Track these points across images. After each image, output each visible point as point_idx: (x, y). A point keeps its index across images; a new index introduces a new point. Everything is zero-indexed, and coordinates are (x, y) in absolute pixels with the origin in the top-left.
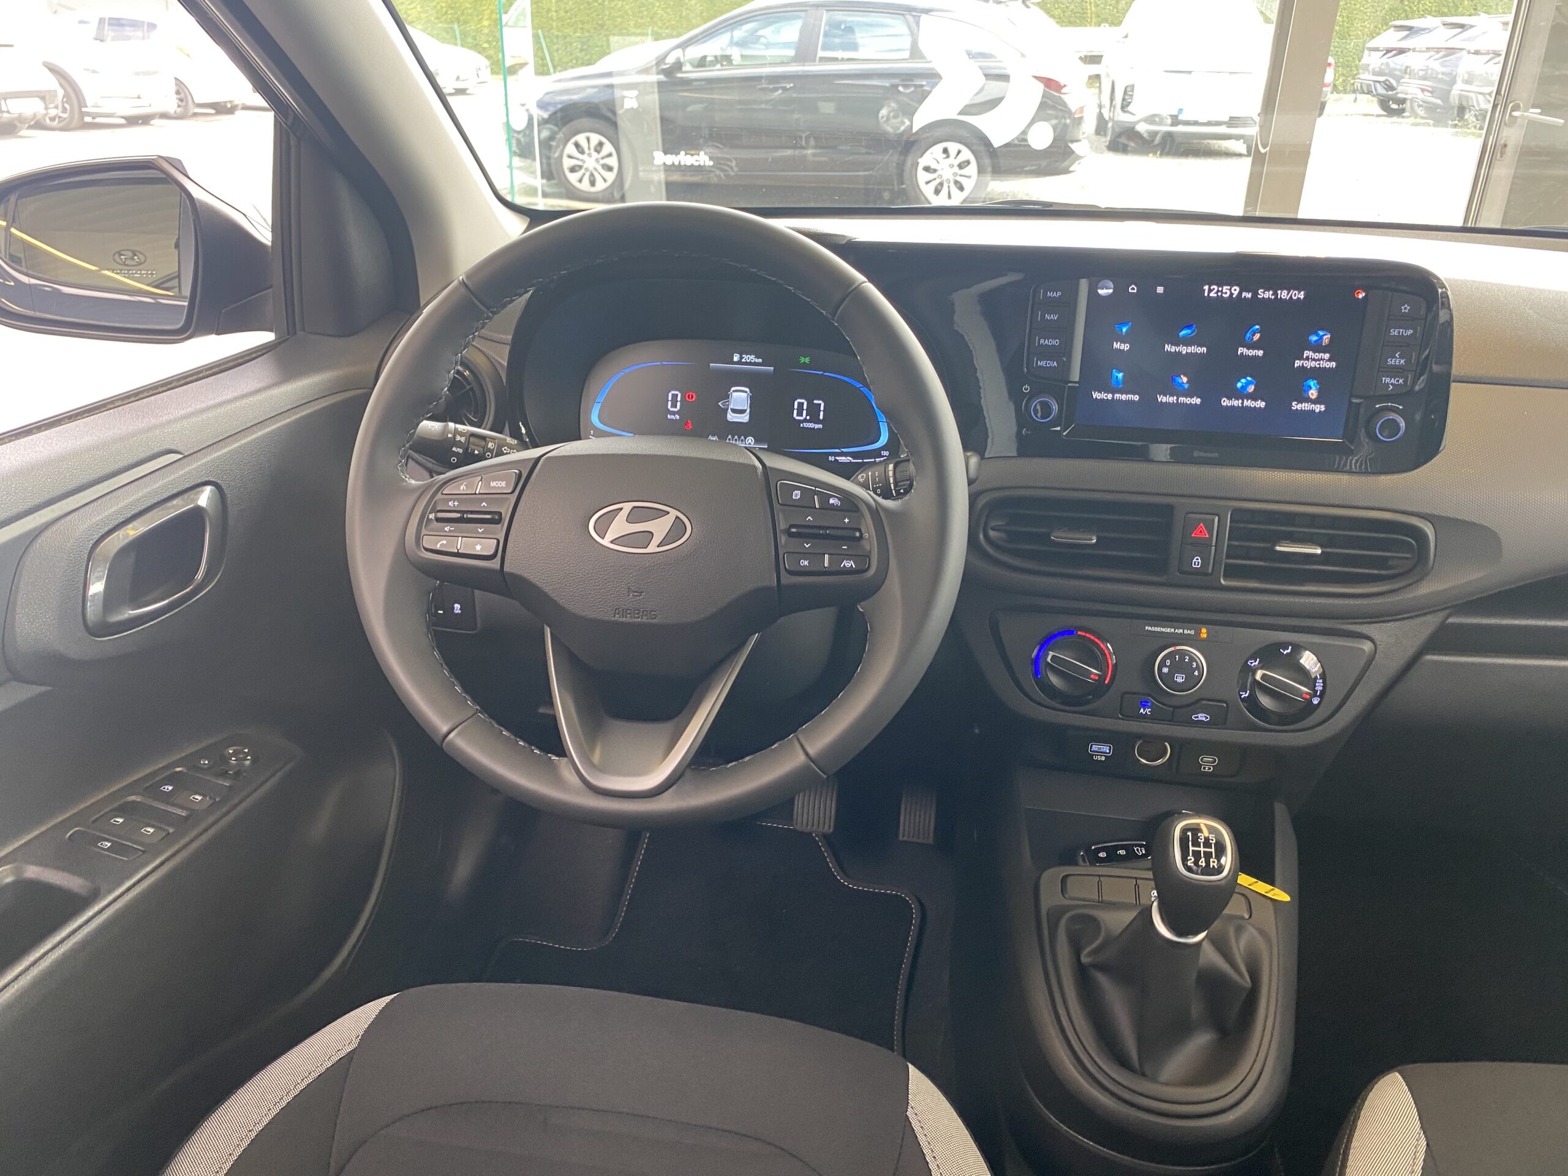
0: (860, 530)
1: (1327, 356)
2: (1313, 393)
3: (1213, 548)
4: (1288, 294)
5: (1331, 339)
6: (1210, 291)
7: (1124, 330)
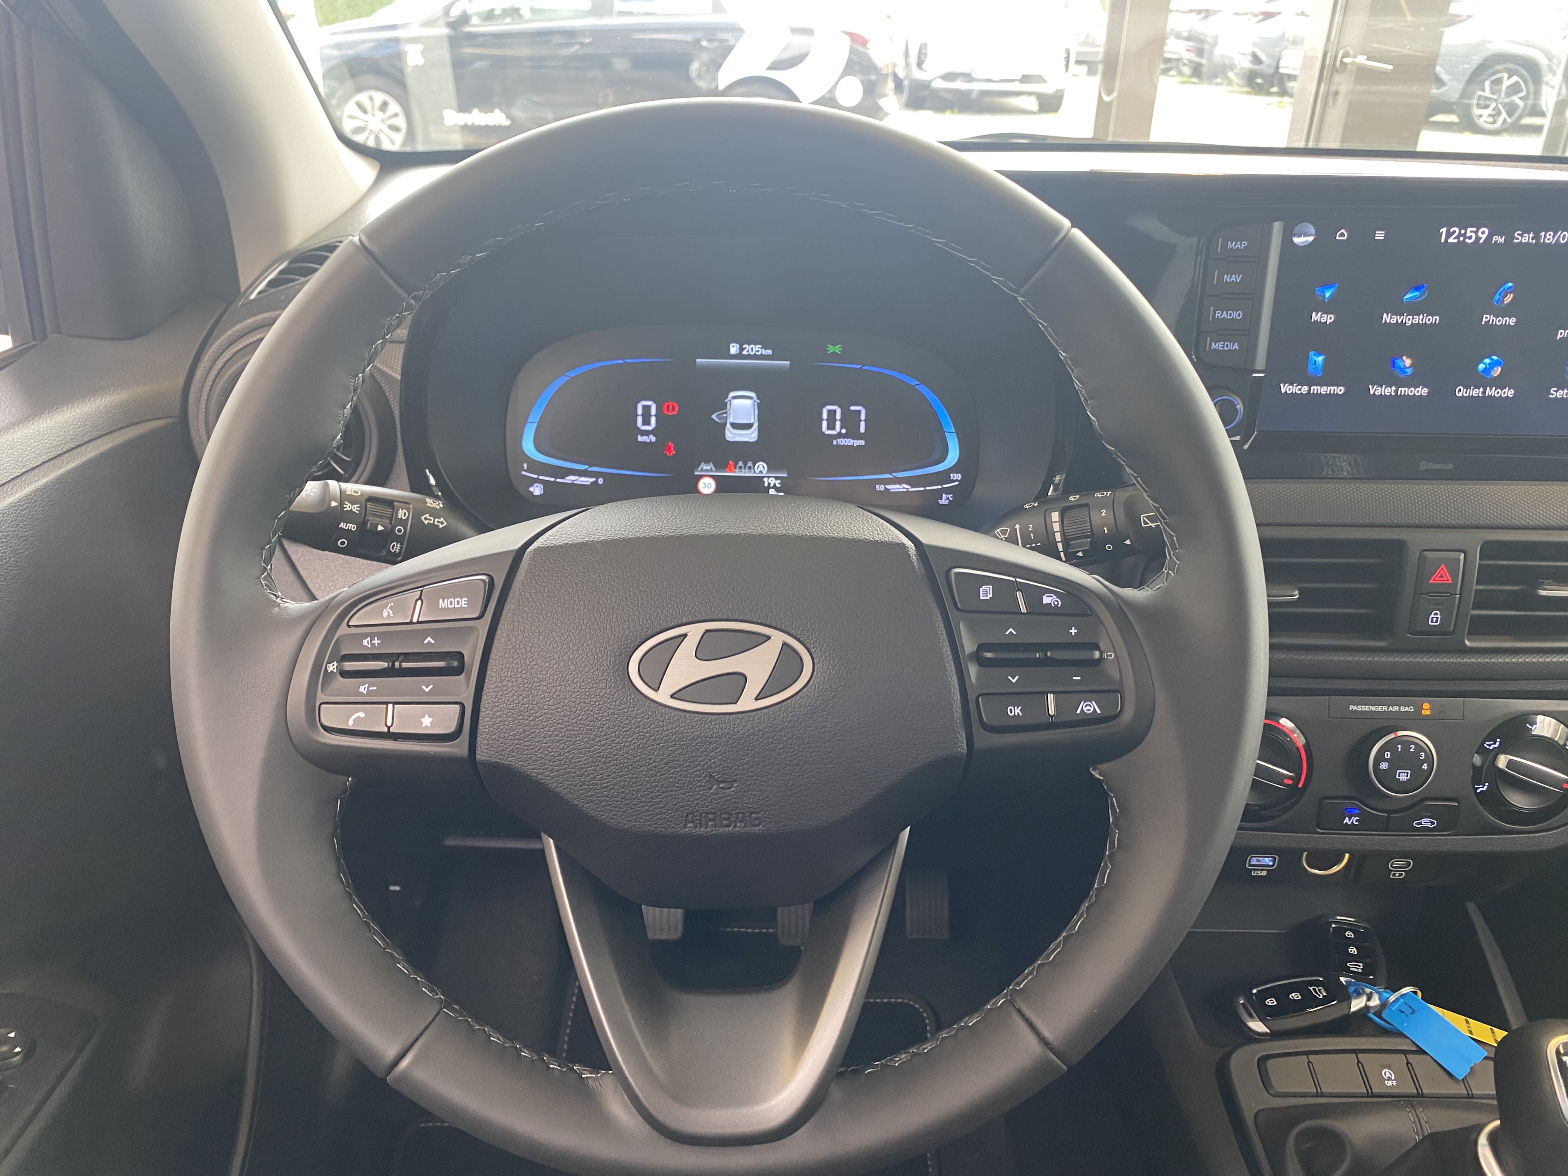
0: (1098, 648)
3: (1457, 597)
4: (1553, 237)
6: (1449, 235)
7: (1327, 295)
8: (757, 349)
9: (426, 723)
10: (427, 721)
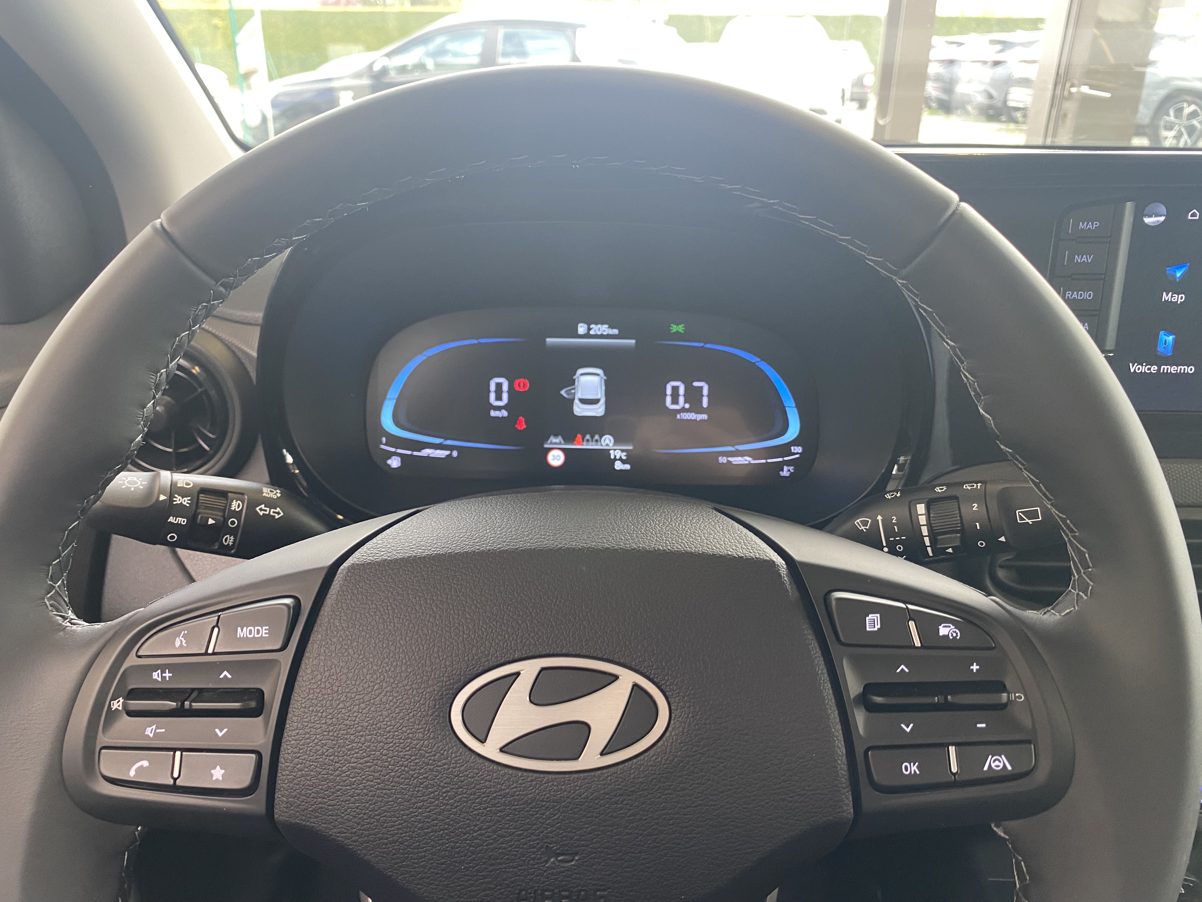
0: (1004, 688)
7: (1178, 275)
8: (604, 329)
9: (218, 776)
10: (218, 773)
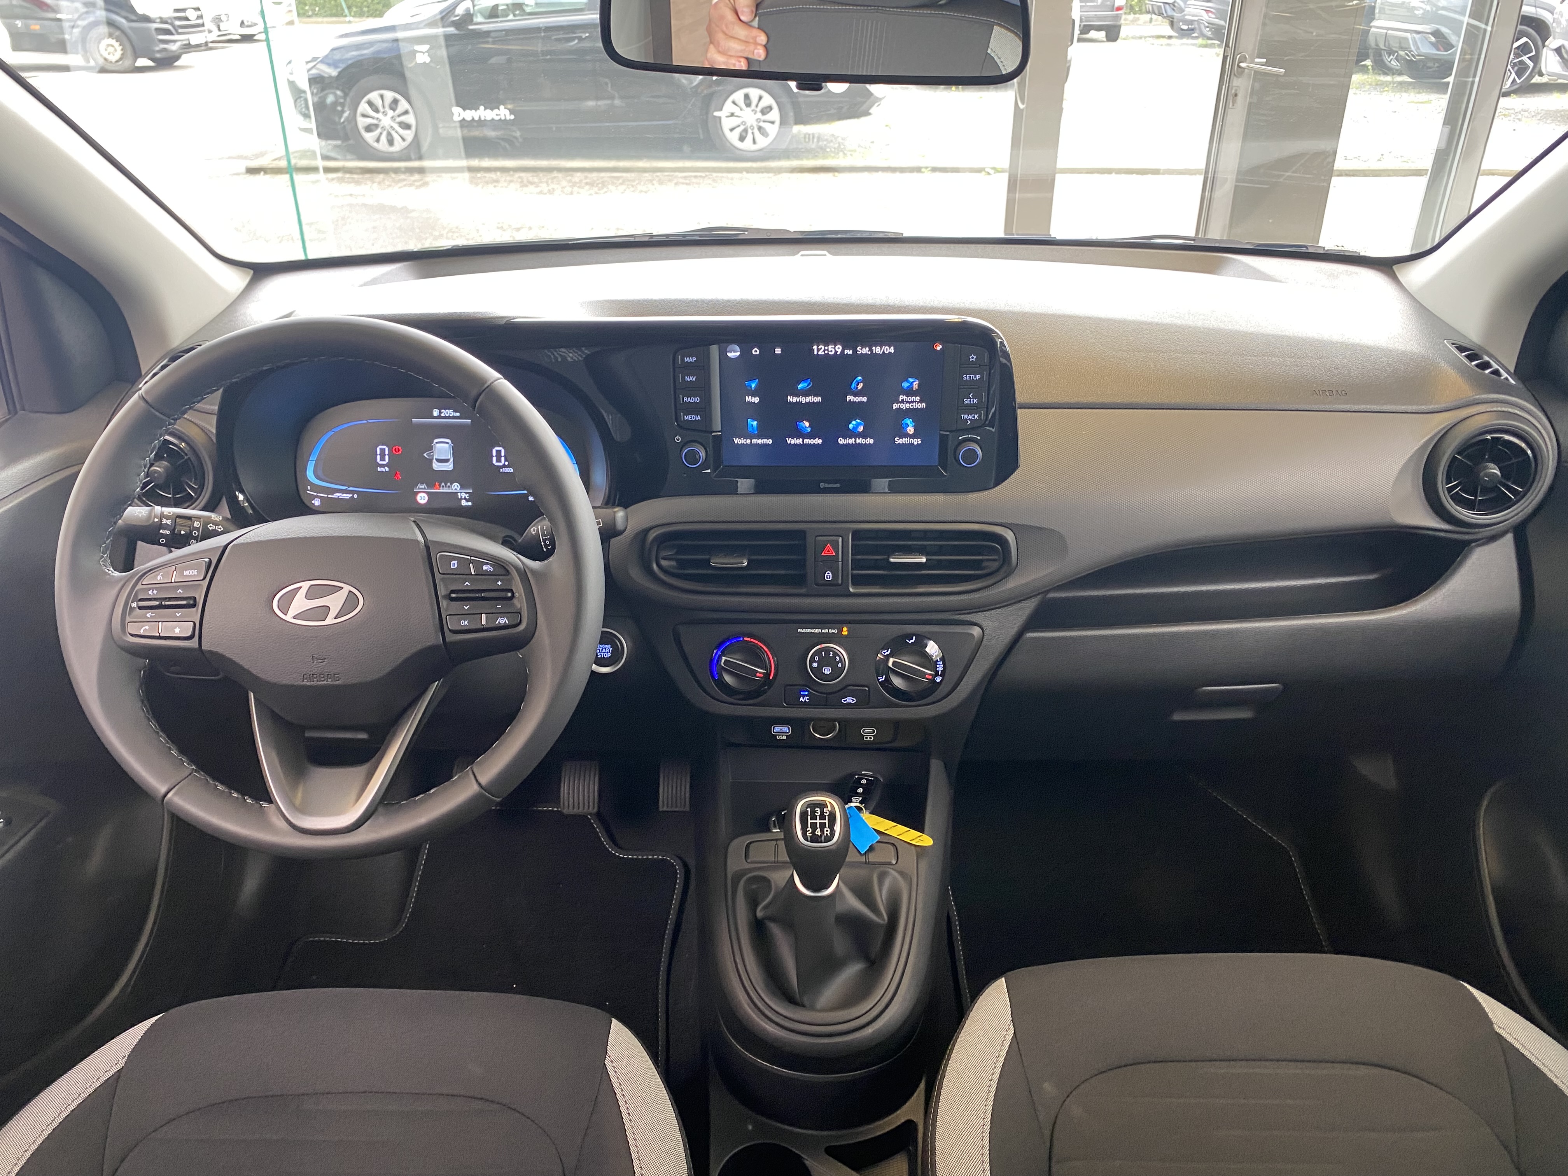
0: (511, 591)
1: (918, 399)
2: (911, 430)
3: (840, 563)
4: (880, 350)
5: (919, 385)
6: (818, 350)
7: (753, 386)
8: (450, 412)
9: (177, 632)
10: (177, 630)
